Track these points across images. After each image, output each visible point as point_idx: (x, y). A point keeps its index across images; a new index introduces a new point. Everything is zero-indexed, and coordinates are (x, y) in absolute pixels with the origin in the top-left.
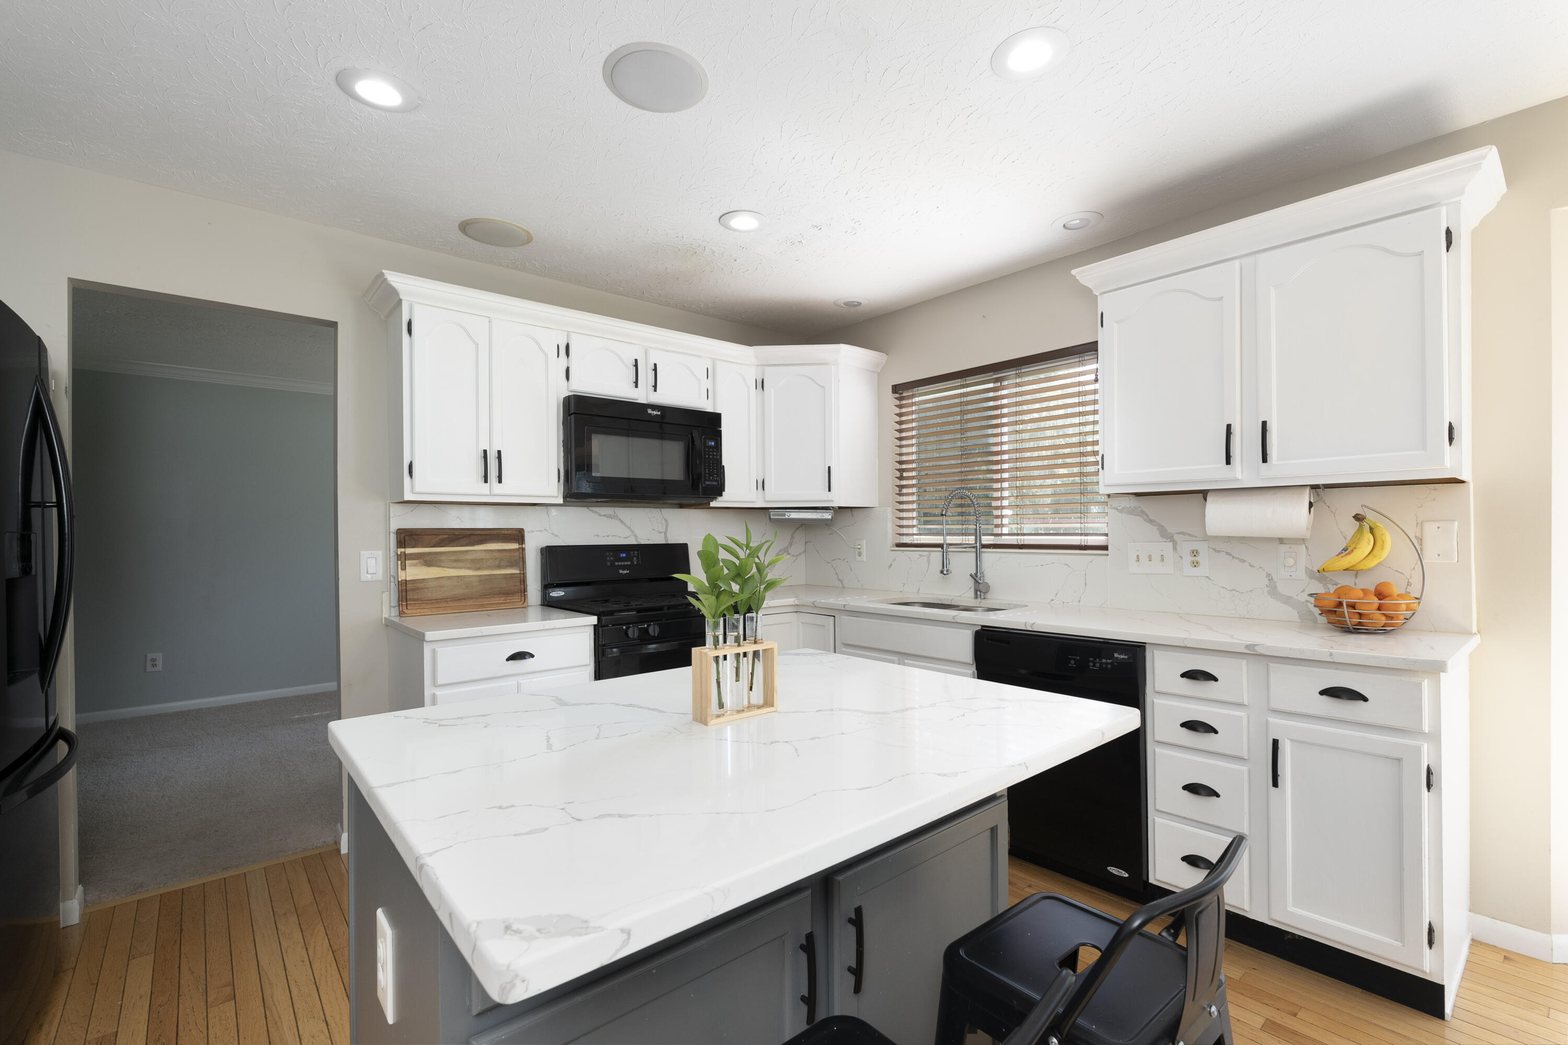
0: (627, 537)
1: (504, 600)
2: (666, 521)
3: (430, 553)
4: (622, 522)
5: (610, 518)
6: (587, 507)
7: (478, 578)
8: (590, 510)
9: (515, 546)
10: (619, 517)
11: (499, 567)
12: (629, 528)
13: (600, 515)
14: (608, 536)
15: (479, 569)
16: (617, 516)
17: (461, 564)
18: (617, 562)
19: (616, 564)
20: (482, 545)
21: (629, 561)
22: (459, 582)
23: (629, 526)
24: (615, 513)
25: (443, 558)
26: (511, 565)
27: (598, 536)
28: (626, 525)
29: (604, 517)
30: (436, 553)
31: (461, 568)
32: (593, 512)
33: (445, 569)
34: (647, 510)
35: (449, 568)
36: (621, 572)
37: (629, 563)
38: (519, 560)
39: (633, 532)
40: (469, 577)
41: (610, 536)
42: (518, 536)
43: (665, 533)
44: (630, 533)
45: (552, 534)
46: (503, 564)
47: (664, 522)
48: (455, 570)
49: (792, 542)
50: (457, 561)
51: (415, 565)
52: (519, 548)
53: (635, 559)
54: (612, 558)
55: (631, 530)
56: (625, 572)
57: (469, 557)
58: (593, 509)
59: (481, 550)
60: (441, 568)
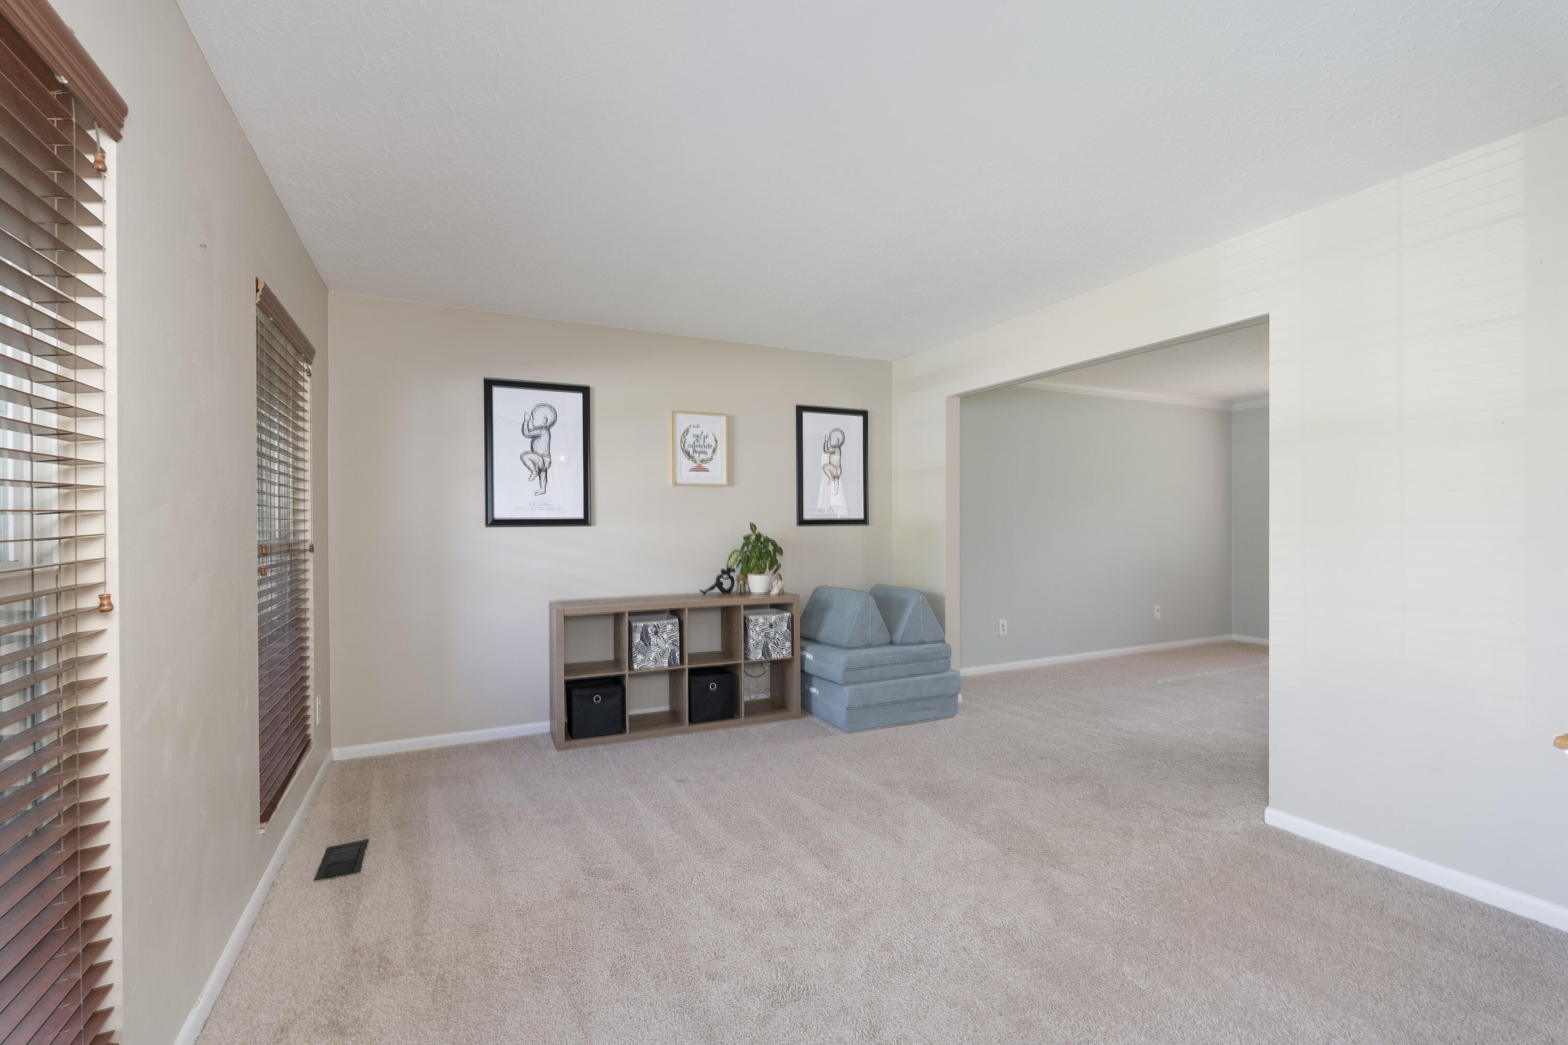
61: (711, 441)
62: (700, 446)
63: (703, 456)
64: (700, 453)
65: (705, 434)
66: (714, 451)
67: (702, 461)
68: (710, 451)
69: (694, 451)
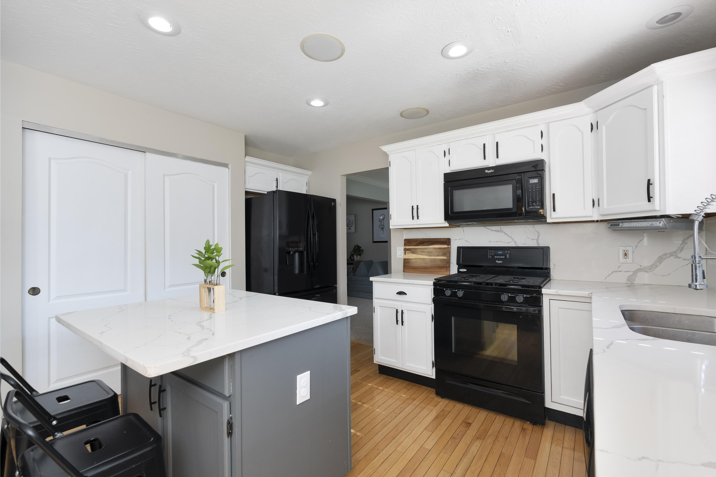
0: (509, 243)
1: (439, 270)
2: (538, 232)
3: (414, 249)
4: (506, 234)
5: (498, 232)
6: (484, 226)
7: (430, 260)
8: (486, 228)
9: (446, 246)
10: (504, 231)
11: (438, 255)
12: (510, 237)
13: (492, 230)
14: (497, 242)
15: (430, 256)
16: (502, 231)
17: (424, 253)
18: (496, 256)
19: (495, 257)
20: (432, 246)
21: (504, 256)
22: (423, 261)
23: (511, 236)
24: (501, 229)
25: (418, 250)
26: (444, 255)
27: (490, 241)
28: (508, 236)
29: (494, 231)
30: (415, 249)
31: (424, 255)
32: (487, 229)
33: (418, 255)
34: (523, 226)
35: (420, 255)
36: (497, 262)
37: (504, 257)
38: (447, 252)
39: (513, 239)
40: (427, 259)
41: (498, 242)
42: (447, 242)
43: (537, 240)
44: (511, 240)
45: (466, 241)
46: (440, 254)
47: (536, 233)
48: (422, 256)
49: (684, 247)
50: (423, 252)
51: (409, 253)
52: (448, 247)
53: (508, 255)
54: (493, 254)
55: (512, 238)
56: (500, 262)
57: (427, 250)
58: (486, 227)
59: (432, 248)
60: (417, 255)
61: (352, 222)
62: (350, 223)
63: (350, 226)
64: (350, 225)
65: (350, 220)
66: (352, 224)
67: (350, 227)
68: (351, 224)
69: (348, 224)
